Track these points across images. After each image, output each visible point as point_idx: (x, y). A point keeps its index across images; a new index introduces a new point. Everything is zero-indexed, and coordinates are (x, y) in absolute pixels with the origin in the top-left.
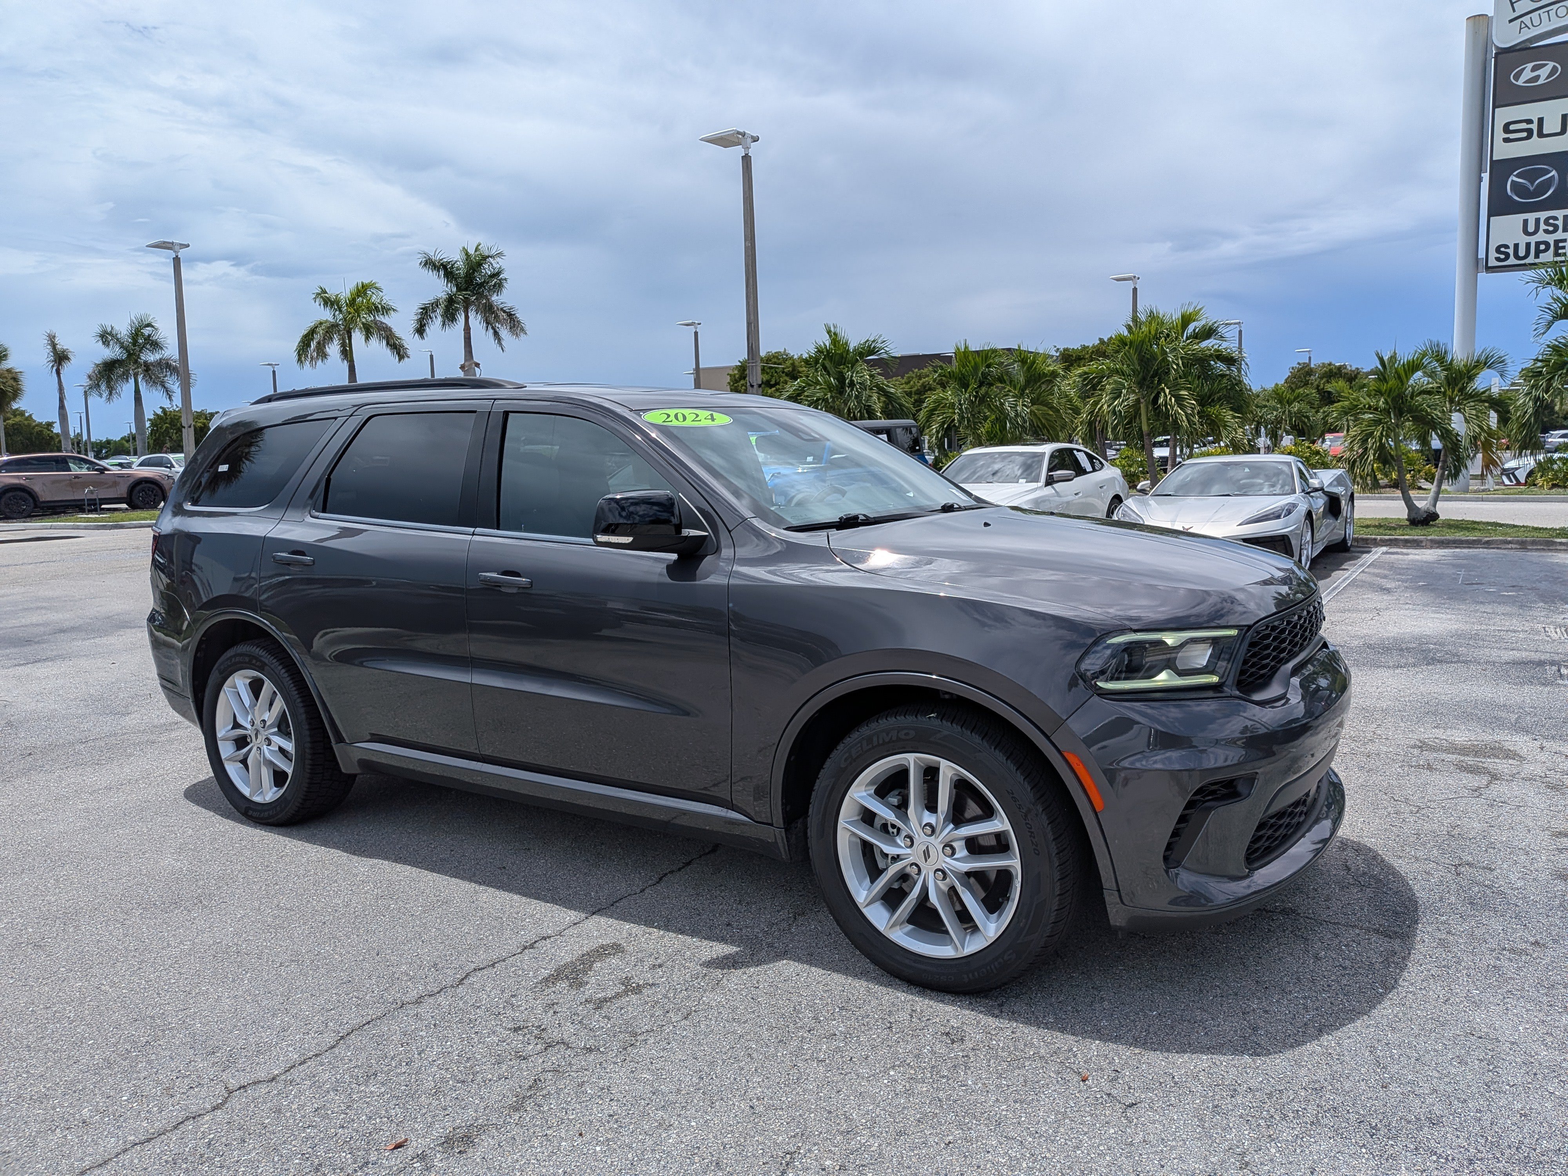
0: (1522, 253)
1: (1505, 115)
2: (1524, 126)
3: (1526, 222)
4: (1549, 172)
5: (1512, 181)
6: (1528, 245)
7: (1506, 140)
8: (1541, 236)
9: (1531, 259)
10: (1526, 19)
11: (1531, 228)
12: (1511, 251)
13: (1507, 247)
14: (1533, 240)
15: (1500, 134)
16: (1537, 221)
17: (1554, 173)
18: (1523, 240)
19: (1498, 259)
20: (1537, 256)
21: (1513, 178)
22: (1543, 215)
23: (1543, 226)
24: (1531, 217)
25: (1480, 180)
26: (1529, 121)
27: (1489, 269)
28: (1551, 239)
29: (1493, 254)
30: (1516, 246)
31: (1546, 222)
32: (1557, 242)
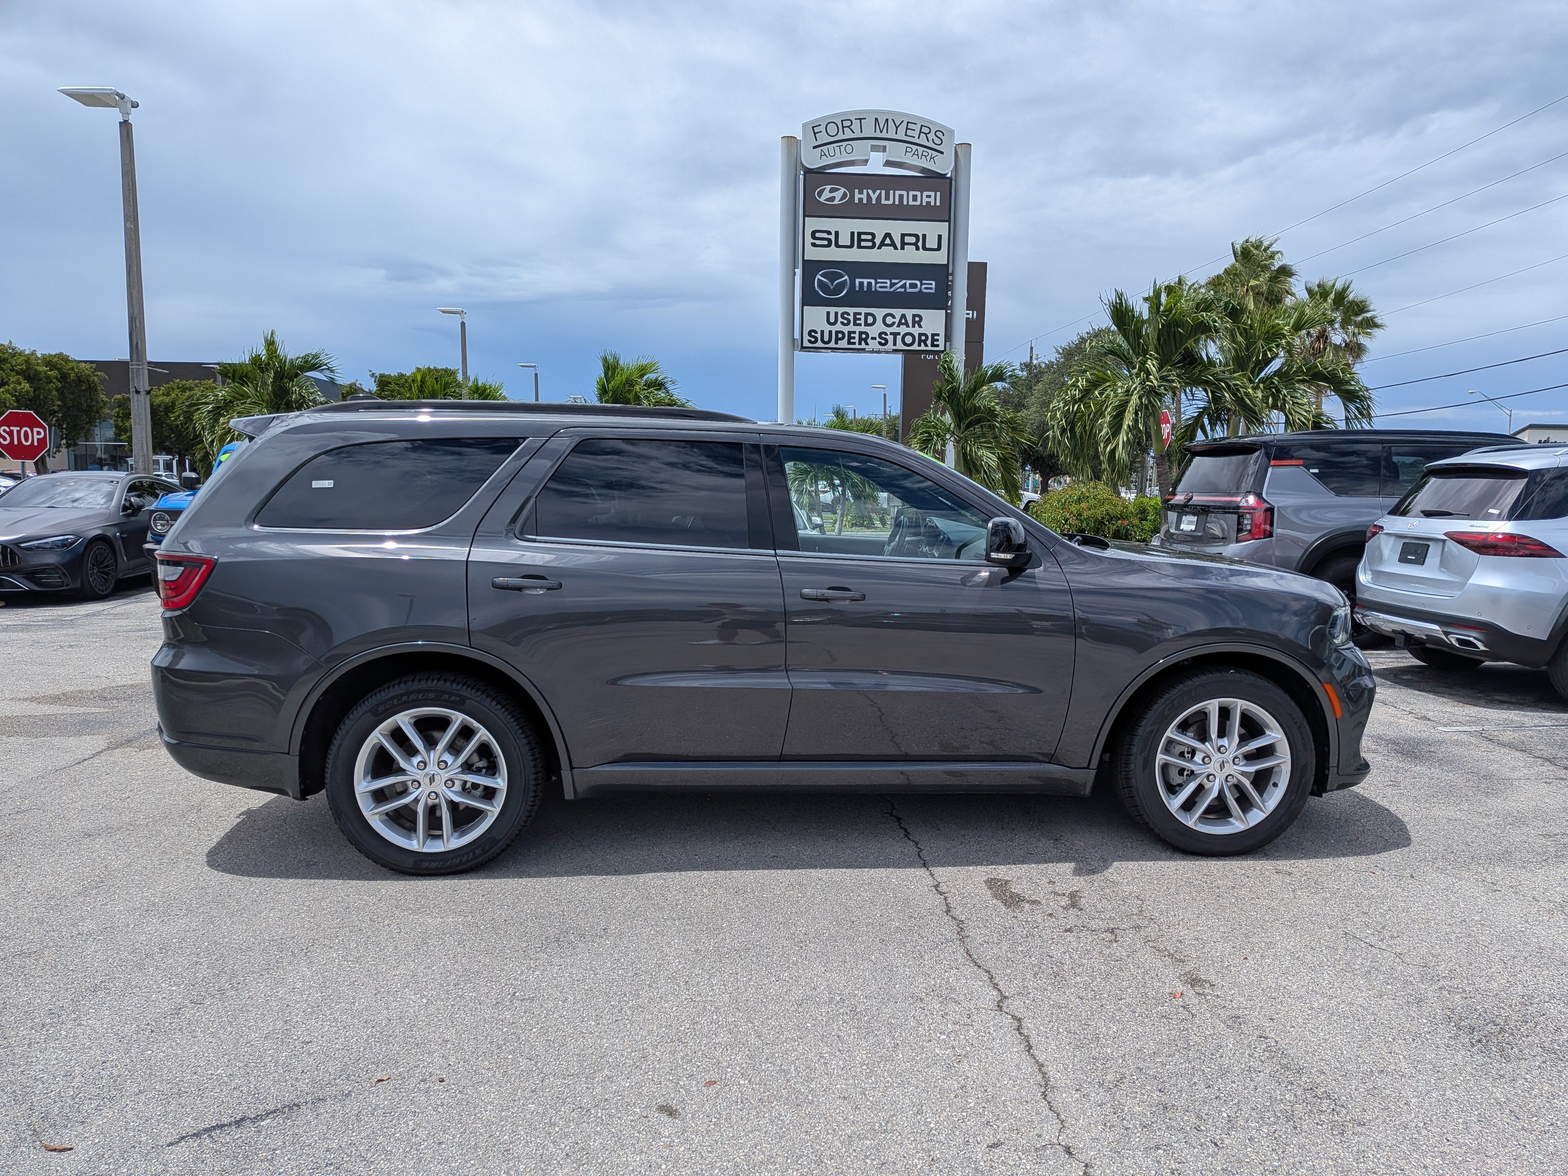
0: (826, 339)
1: (813, 224)
2: (825, 235)
3: (828, 313)
4: (843, 276)
5: (819, 279)
6: (830, 332)
7: (814, 245)
8: (839, 327)
9: (832, 344)
10: (824, 148)
11: (832, 320)
12: (819, 336)
13: (816, 332)
14: (834, 329)
15: (809, 240)
16: (836, 313)
17: (846, 277)
18: (827, 328)
19: (810, 341)
20: (836, 343)
21: (818, 277)
22: (841, 310)
23: (840, 319)
24: (832, 310)
25: (794, 274)
26: (829, 233)
27: (803, 348)
28: (846, 330)
29: (806, 337)
30: (822, 332)
31: (843, 314)
32: (850, 333)
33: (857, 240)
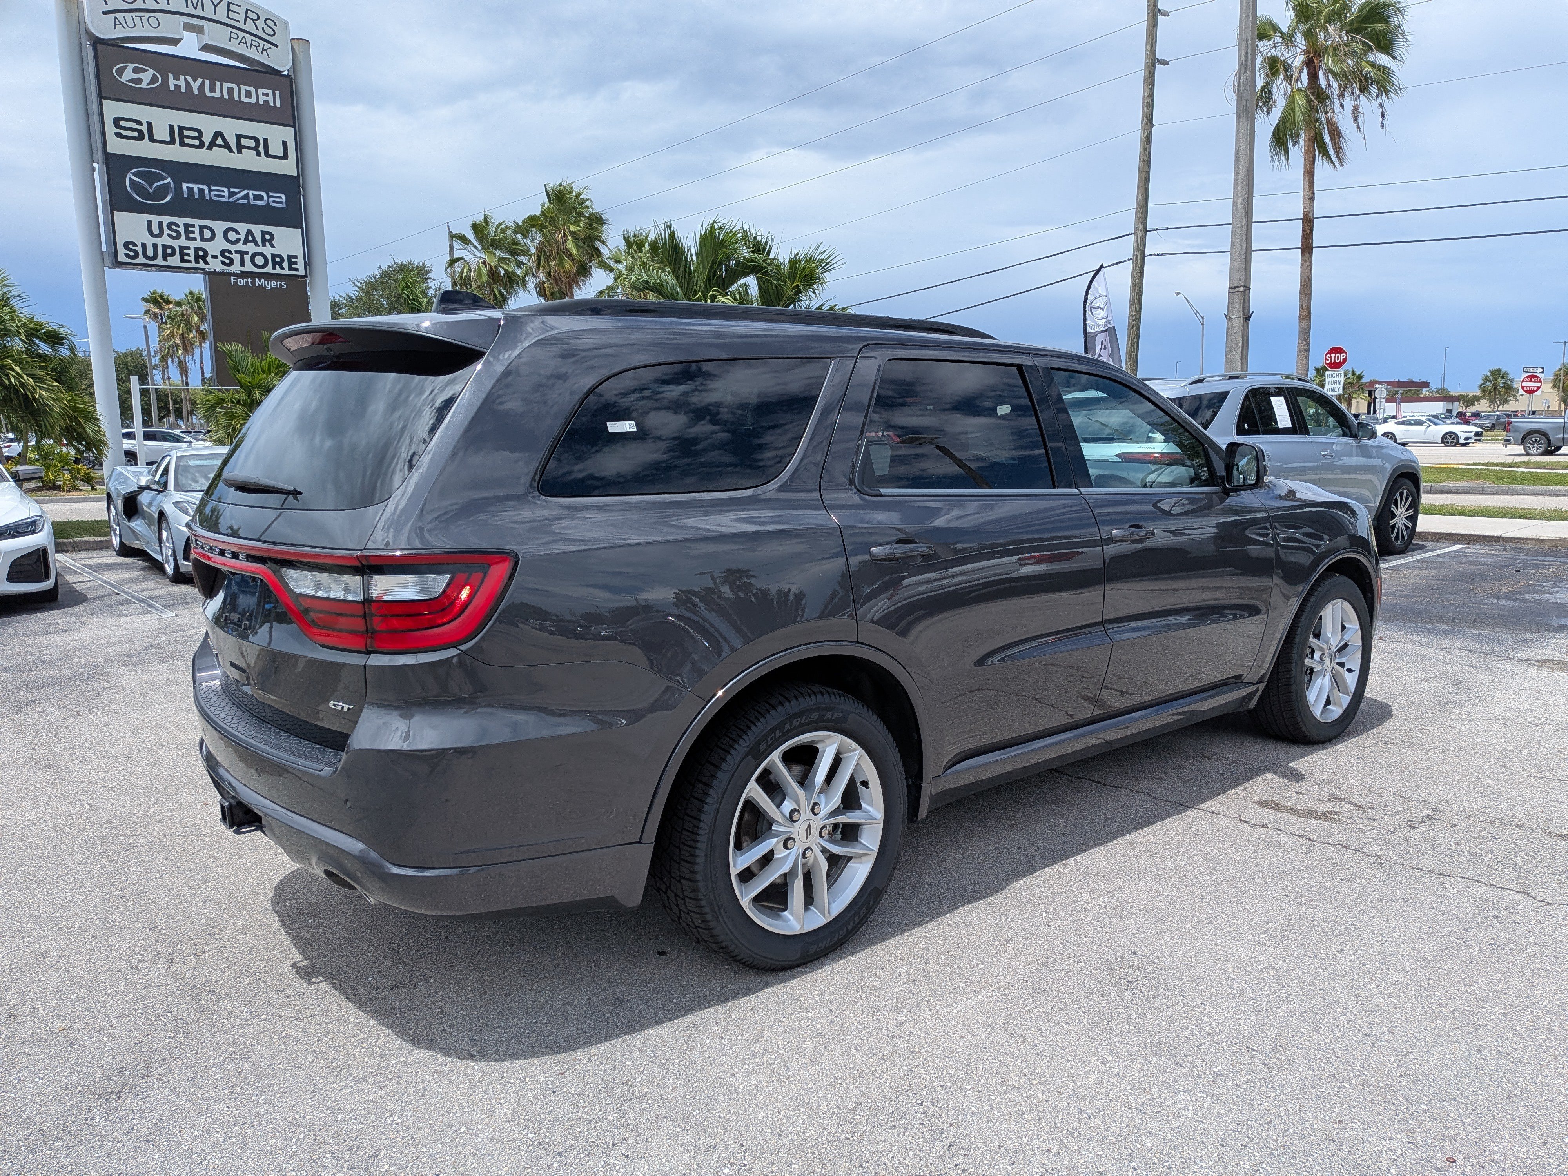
0: (150, 253)
1: (113, 109)
2: (133, 125)
3: (149, 223)
4: (165, 179)
5: (131, 179)
6: (155, 246)
7: (119, 135)
8: (165, 240)
9: (159, 261)
10: (120, 16)
11: (156, 231)
12: (139, 249)
13: (135, 245)
14: (159, 242)
15: (111, 130)
16: (161, 224)
17: (169, 180)
18: (150, 241)
19: (127, 255)
20: (165, 259)
21: (130, 176)
22: (166, 220)
23: (166, 231)
24: (155, 219)
25: (93, 169)
26: (139, 123)
27: (117, 263)
28: (177, 244)
29: (121, 251)
30: (144, 246)
31: (169, 225)
32: (182, 248)
33: (178, 135)
